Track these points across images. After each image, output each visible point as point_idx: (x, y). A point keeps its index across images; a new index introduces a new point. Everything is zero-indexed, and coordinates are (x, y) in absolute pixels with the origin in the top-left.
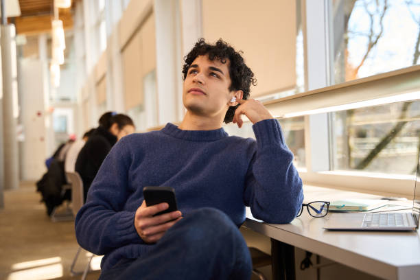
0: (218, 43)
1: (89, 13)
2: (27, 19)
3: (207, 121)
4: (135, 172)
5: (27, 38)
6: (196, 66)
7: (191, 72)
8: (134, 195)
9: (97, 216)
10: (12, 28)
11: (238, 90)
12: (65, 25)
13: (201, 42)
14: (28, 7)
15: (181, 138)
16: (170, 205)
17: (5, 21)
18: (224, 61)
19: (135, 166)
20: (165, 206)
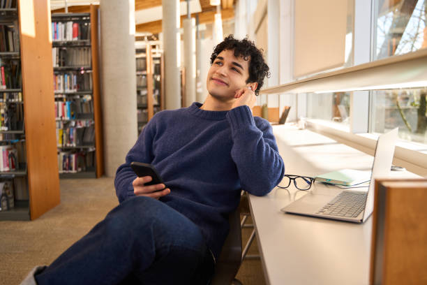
0: (244, 40)
1: (242, 8)
2: (206, 13)
3: (223, 105)
4: (157, 142)
5: (207, 26)
6: (221, 58)
7: (217, 63)
8: (155, 160)
9: (124, 175)
10: (194, 20)
11: (254, 82)
12: (223, 17)
13: (229, 37)
14: (206, 6)
15: (197, 117)
16: (153, 178)
17: (190, 16)
18: (246, 58)
19: (158, 137)
20: (149, 179)
